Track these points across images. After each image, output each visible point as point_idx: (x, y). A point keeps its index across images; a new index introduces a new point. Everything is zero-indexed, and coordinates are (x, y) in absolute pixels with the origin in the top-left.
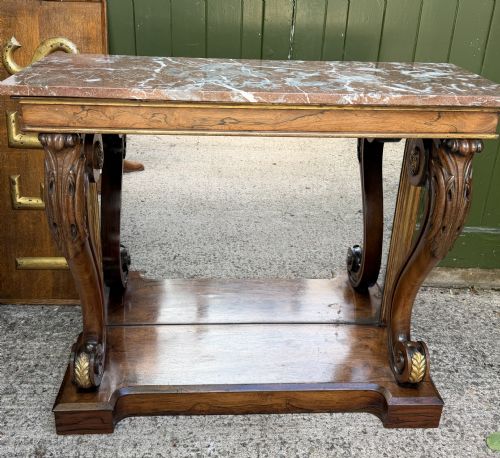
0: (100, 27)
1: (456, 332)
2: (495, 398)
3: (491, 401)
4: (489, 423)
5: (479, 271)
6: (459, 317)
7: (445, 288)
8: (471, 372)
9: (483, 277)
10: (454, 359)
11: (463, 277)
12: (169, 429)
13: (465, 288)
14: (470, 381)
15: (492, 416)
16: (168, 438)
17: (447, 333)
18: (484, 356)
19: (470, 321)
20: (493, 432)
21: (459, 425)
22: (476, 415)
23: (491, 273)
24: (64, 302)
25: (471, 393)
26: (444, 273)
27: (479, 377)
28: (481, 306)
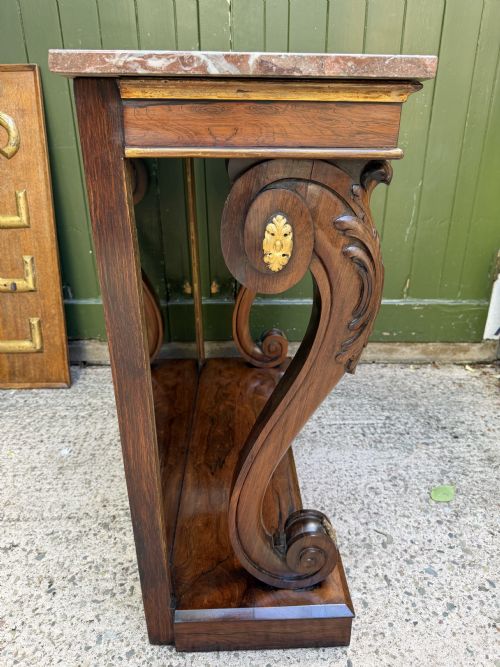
0: (34, 97)
1: (413, 401)
2: (445, 456)
3: (440, 458)
4: (435, 477)
5: (439, 345)
6: (417, 388)
7: (405, 363)
8: (422, 434)
9: (444, 351)
10: (406, 423)
11: (424, 352)
12: (101, 491)
13: (427, 363)
14: (421, 441)
15: (438, 471)
16: (99, 499)
17: (403, 401)
18: (438, 420)
19: (428, 391)
20: (438, 485)
21: (404, 480)
22: (422, 471)
23: (452, 347)
24: (22, 385)
25: (422, 452)
26: (404, 349)
27: (430, 438)
28: (441, 379)
